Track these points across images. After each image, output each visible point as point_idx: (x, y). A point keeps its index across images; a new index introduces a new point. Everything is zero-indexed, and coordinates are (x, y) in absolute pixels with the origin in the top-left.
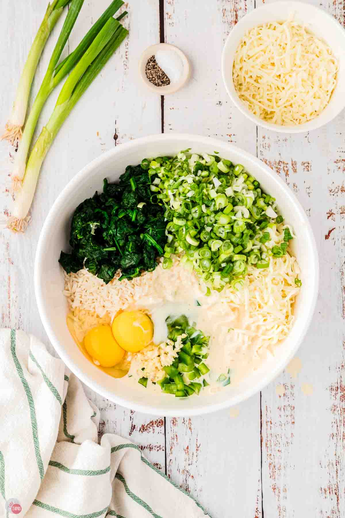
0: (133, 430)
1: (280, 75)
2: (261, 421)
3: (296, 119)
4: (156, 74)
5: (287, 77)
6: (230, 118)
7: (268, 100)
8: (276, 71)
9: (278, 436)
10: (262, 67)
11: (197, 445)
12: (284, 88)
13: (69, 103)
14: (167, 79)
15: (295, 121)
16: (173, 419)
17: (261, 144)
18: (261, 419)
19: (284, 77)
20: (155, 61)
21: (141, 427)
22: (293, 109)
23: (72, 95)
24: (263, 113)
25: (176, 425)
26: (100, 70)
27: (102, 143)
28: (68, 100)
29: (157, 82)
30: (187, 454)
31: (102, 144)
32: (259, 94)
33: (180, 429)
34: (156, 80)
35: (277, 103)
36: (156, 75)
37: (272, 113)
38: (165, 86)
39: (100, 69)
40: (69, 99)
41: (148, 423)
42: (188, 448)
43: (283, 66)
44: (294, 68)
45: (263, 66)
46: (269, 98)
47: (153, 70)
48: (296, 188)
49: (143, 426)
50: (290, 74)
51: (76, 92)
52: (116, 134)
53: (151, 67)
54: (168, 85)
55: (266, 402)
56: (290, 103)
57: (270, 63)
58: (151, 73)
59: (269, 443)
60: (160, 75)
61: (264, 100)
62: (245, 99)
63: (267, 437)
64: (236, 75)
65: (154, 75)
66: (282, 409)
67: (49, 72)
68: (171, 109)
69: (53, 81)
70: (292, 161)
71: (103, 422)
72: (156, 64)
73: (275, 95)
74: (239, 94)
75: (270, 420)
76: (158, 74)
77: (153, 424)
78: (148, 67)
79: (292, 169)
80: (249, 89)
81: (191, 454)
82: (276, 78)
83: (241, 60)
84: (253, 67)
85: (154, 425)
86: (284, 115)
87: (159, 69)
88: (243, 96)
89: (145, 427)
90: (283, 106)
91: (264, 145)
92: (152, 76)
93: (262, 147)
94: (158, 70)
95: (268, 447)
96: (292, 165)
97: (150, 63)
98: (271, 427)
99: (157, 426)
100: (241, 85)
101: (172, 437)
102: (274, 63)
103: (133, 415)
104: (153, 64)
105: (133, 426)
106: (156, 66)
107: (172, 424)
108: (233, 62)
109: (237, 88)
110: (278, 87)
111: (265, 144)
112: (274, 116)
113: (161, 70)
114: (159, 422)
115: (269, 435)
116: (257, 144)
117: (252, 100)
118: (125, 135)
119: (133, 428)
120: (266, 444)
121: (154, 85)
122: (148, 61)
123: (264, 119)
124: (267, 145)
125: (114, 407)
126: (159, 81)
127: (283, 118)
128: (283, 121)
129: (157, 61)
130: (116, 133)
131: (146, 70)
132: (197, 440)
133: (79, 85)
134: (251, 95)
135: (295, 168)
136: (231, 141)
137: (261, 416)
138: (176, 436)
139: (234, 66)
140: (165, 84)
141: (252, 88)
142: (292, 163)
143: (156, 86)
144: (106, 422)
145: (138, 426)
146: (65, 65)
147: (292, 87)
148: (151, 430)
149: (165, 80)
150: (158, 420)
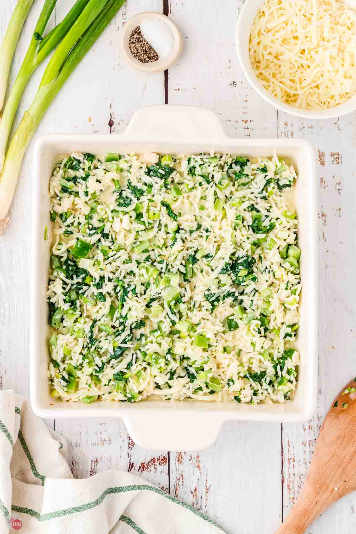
0: (131, 469)
1: (304, 51)
2: (282, 459)
3: (323, 102)
4: (142, 48)
5: (313, 53)
6: (246, 101)
7: (291, 80)
8: (299, 46)
9: (302, 477)
11: (206, 486)
12: (309, 67)
13: (55, 83)
14: (155, 54)
15: (322, 105)
16: (178, 456)
17: (282, 132)
18: (282, 456)
19: (309, 53)
20: (140, 32)
21: (140, 465)
22: (321, 91)
23: (59, 74)
24: (285, 95)
25: (182, 463)
26: (92, 45)
27: (95, 131)
28: (54, 80)
29: (142, 58)
30: (195, 497)
32: (280, 73)
33: (187, 468)
34: (142, 55)
35: (301, 83)
36: (142, 50)
37: (295, 95)
38: (153, 63)
39: (93, 42)
40: (55, 78)
41: (149, 460)
42: (195, 490)
44: (321, 43)
45: (284, 41)
46: (291, 78)
47: (138, 44)
48: (323, 183)
49: (143, 464)
50: (317, 50)
51: (64, 70)
52: (112, 119)
53: (135, 40)
54: (156, 61)
55: (288, 436)
56: (316, 84)
57: (293, 36)
58: (135, 48)
59: (291, 484)
60: (146, 49)
61: (287, 81)
62: (264, 79)
63: (290, 477)
64: (252, 51)
65: (139, 50)
66: (307, 444)
67: (32, 47)
68: (176, 90)
69: (37, 58)
70: (319, 152)
71: (96, 460)
72: (142, 37)
73: (298, 75)
74: (257, 72)
75: (293, 457)
76: (144, 48)
77: (154, 462)
78: (132, 40)
79: (319, 161)
80: (268, 67)
81: (199, 498)
82: (300, 55)
83: (259, 34)
84: (272, 42)
85: (156, 463)
86: (309, 97)
87: (145, 42)
88: (261, 74)
89: (145, 465)
90: (309, 87)
91: (286, 133)
92: (137, 50)
93: (283, 135)
94: (144, 44)
95: (290, 489)
96: (320, 156)
97: (134, 35)
98: (294, 465)
99: (159, 464)
100: (259, 62)
101: (177, 477)
102: (297, 37)
103: (132, 451)
104: (138, 36)
105: (131, 463)
106: (141, 39)
107: (177, 462)
108: (250, 35)
109: (254, 66)
110: (302, 65)
111: (288, 131)
112: (297, 99)
113: (147, 43)
114: (162, 460)
115: (291, 475)
116: (278, 132)
117: (272, 80)
118: (122, 121)
119: (131, 466)
120: (289, 486)
121: (139, 61)
122: (132, 33)
123: (287, 103)
124: (289, 133)
125: (108, 442)
126: (145, 56)
127: (309, 101)
128: (309, 104)
129: (143, 33)
131: (129, 44)
132: (206, 480)
133: (67, 62)
134: (271, 74)
135: (323, 160)
136: (248, 128)
137: (282, 452)
138: (182, 475)
139: (250, 40)
140: (153, 60)
141: (271, 66)
142: (319, 154)
143: (141, 62)
144: (99, 459)
145: (138, 464)
146: (50, 38)
147: (318, 65)
148: (152, 469)
149: (152, 55)
150: (161, 457)
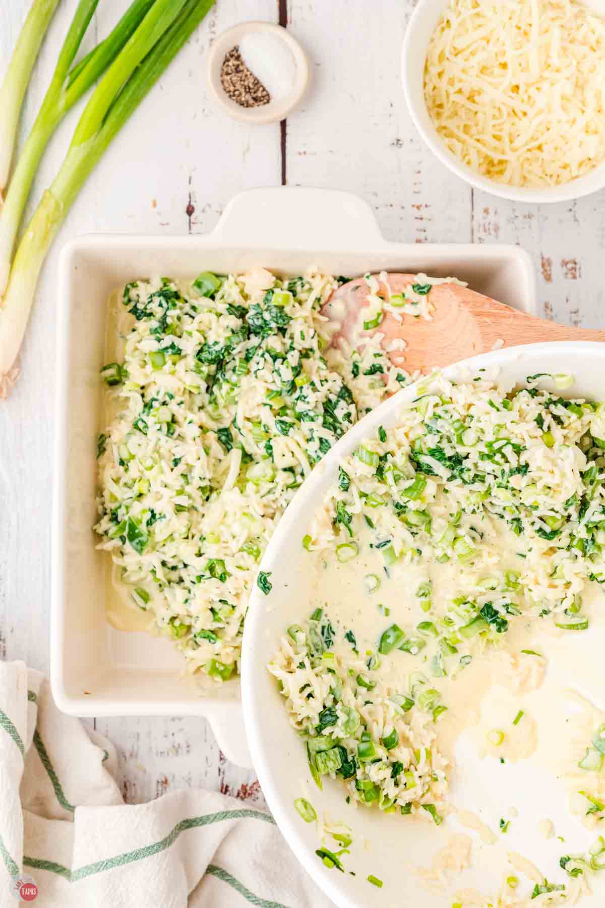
0: (225, 792)
1: (517, 87)
3: (549, 174)
4: (242, 83)
5: (532, 91)
6: (419, 172)
7: (494, 137)
8: (509, 79)
10: (482, 72)
12: (525, 114)
13: (95, 142)
14: (265, 93)
15: (548, 178)
17: (479, 226)
19: (526, 91)
20: (239, 56)
21: (240, 789)
22: (546, 155)
23: (103, 125)
24: (485, 162)
26: (159, 76)
27: (163, 223)
28: (94, 136)
29: (243, 99)
31: (163, 225)
32: (477, 125)
34: (243, 95)
35: (511, 142)
36: (242, 85)
37: (501, 162)
38: (261, 107)
39: (160, 73)
40: (96, 132)
43: (525, 69)
44: (546, 74)
45: (483, 70)
46: (496, 133)
47: (235, 76)
48: (549, 311)
49: (244, 787)
50: (539, 85)
52: (192, 203)
53: (232, 70)
54: (267, 105)
56: (538, 143)
57: (498, 63)
58: (232, 82)
60: (250, 84)
61: (488, 138)
62: (450, 135)
64: (430, 87)
65: (238, 86)
67: (58, 79)
68: (300, 154)
69: (65, 98)
70: (543, 258)
71: (164, 780)
72: (242, 64)
73: (507, 127)
74: (437, 125)
76: (246, 83)
78: (226, 69)
79: (542, 273)
80: (456, 115)
82: (511, 94)
83: (442, 57)
84: (464, 71)
86: (526, 166)
87: (248, 73)
88: (444, 128)
89: (248, 789)
90: (525, 149)
91: (487, 226)
92: (234, 86)
93: (482, 229)
94: (246, 75)
96: (543, 265)
97: (229, 60)
100: (440, 106)
102: (505, 64)
103: (225, 765)
104: (235, 62)
105: (225, 786)
106: (241, 68)
108: (424, 61)
109: (433, 113)
110: (513, 111)
111: (489, 224)
112: (505, 169)
113: (251, 74)
116: (471, 225)
117: (463, 136)
118: (209, 205)
121: (238, 105)
122: (226, 57)
123: (488, 176)
124: (491, 227)
125: (185, 749)
126: (248, 96)
127: (525, 173)
128: (525, 178)
129: (244, 57)
130: (190, 202)
131: (222, 76)
133: (117, 106)
134: (462, 128)
135: (549, 272)
136: (421, 219)
139: (426, 69)
140: (262, 102)
141: (462, 113)
142: (542, 262)
143: (242, 107)
144: (170, 779)
145: (235, 788)
146: (87, 66)
147: (541, 112)
149: (260, 95)
